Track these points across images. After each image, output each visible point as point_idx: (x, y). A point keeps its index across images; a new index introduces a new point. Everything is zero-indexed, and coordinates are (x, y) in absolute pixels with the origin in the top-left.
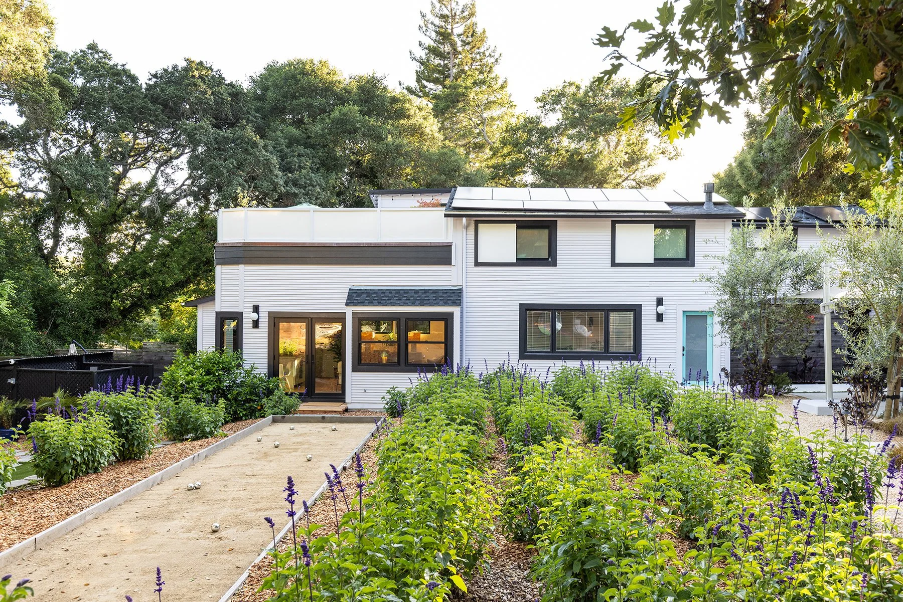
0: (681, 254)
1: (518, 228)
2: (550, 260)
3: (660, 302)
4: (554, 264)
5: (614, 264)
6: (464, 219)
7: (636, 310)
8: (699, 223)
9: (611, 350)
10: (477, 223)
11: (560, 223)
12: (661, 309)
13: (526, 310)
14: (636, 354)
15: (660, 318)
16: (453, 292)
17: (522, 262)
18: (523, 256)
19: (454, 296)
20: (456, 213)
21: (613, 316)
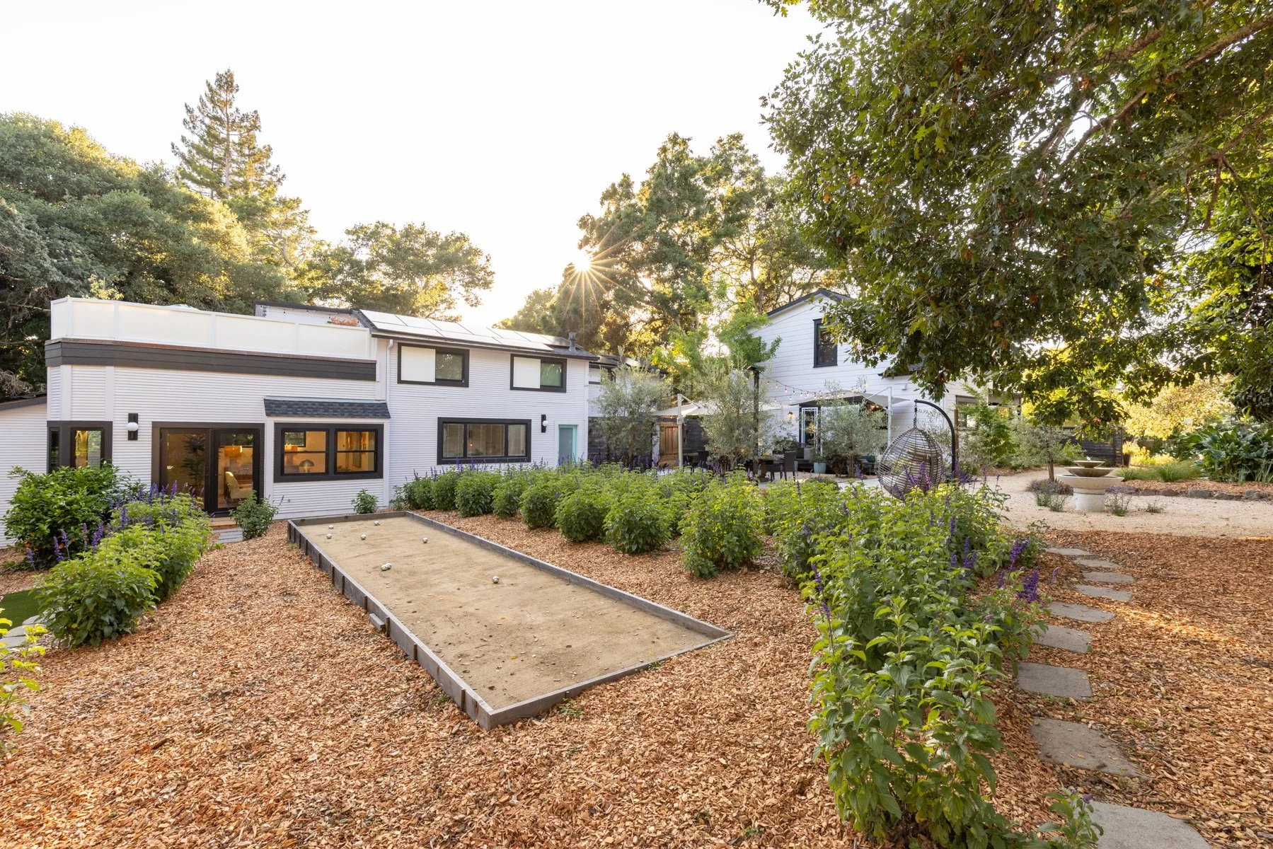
0: (557, 384)
1: (437, 353)
2: (463, 382)
3: (544, 418)
4: (466, 385)
5: (512, 388)
6: (391, 341)
7: (527, 424)
8: (569, 361)
9: (510, 454)
10: (400, 345)
11: (472, 353)
12: (545, 423)
13: (443, 423)
14: (527, 457)
15: (544, 429)
16: (379, 405)
17: (440, 382)
18: (440, 377)
19: (381, 410)
20: (381, 335)
21: (511, 428)
